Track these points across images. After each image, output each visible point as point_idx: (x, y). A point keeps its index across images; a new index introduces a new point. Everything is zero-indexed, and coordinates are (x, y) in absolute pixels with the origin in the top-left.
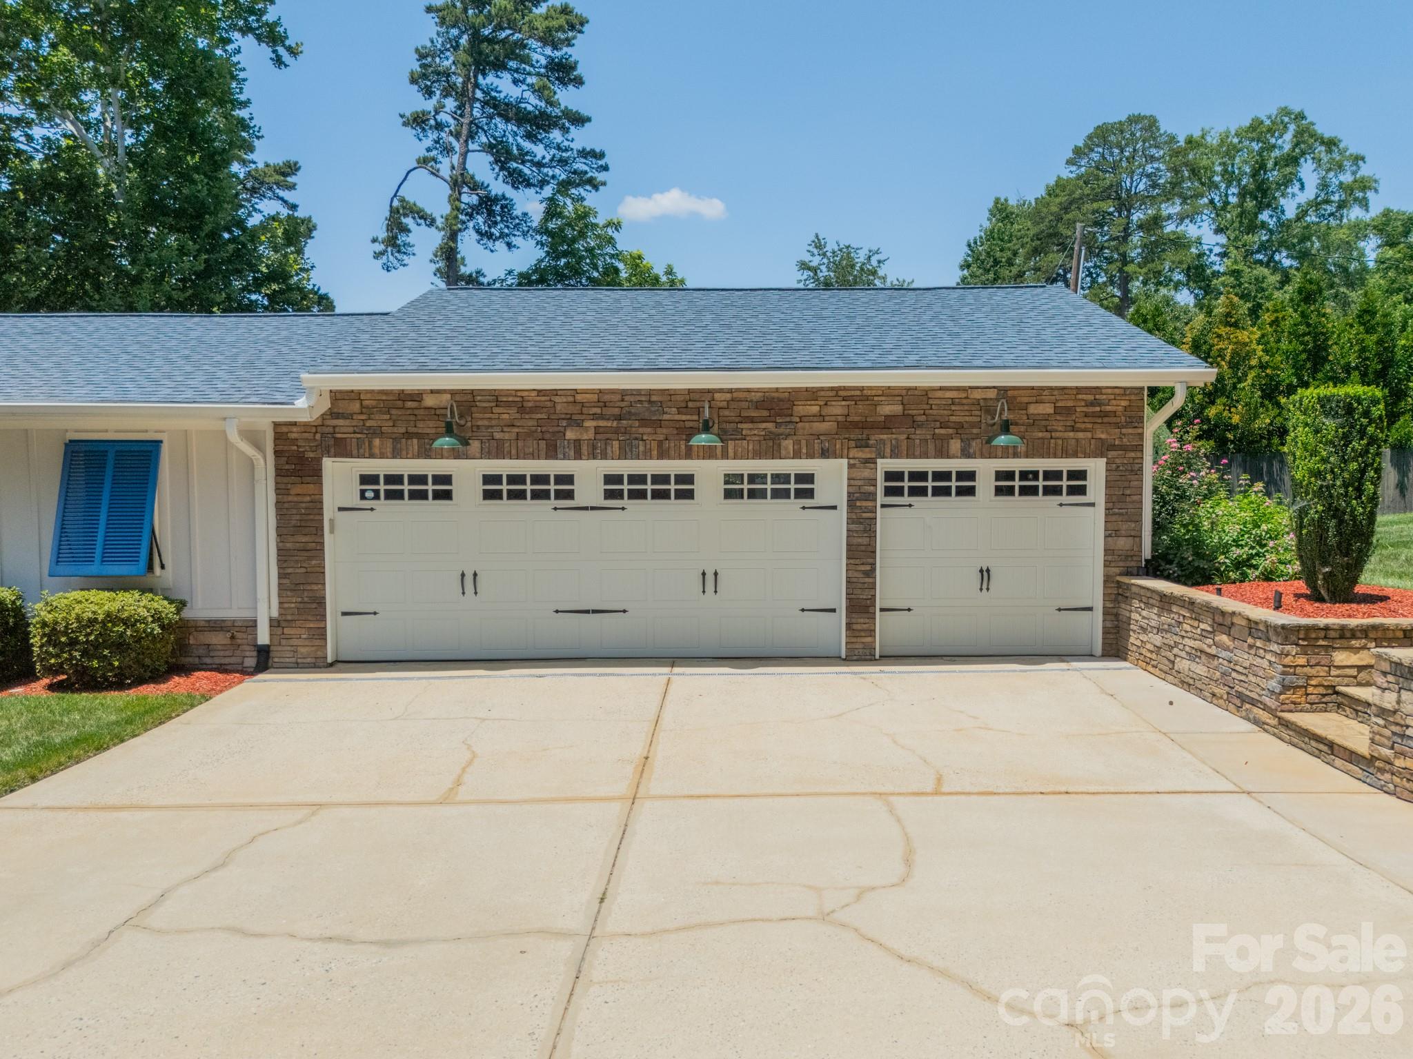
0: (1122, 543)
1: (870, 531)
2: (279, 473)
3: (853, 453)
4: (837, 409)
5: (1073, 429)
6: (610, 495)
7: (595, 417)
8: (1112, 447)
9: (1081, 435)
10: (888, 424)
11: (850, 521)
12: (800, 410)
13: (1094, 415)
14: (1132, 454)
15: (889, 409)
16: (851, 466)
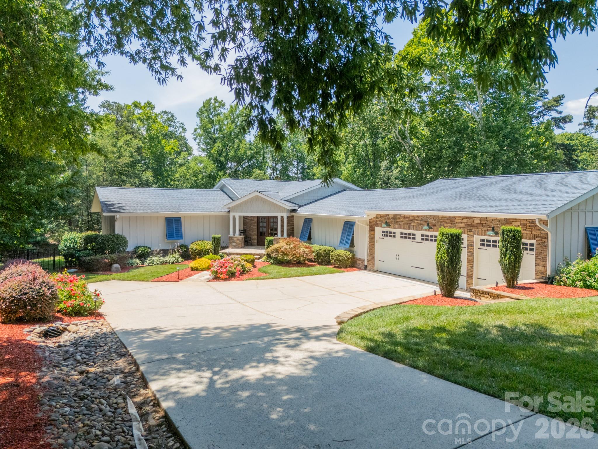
0: (541, 268)
1: (472, 255)
2: (370, 230)
3: (469, 233)
4: (465, 221)
5: (526, 230)
6: (423, 239)
7: (417, 220)
8: (538, 237)
9: (528, 232)
10: (476, 226)
11: (468, 252)
12: (457, 220)
13: (532, 226)
14: (544, 240)
15: (477, 221)
16: (468, 237)
